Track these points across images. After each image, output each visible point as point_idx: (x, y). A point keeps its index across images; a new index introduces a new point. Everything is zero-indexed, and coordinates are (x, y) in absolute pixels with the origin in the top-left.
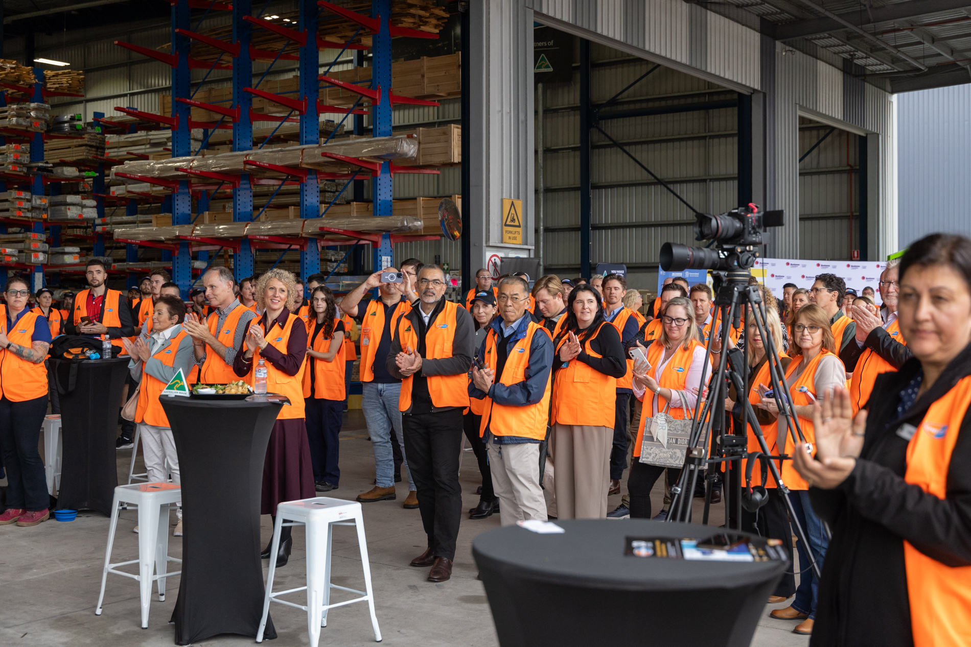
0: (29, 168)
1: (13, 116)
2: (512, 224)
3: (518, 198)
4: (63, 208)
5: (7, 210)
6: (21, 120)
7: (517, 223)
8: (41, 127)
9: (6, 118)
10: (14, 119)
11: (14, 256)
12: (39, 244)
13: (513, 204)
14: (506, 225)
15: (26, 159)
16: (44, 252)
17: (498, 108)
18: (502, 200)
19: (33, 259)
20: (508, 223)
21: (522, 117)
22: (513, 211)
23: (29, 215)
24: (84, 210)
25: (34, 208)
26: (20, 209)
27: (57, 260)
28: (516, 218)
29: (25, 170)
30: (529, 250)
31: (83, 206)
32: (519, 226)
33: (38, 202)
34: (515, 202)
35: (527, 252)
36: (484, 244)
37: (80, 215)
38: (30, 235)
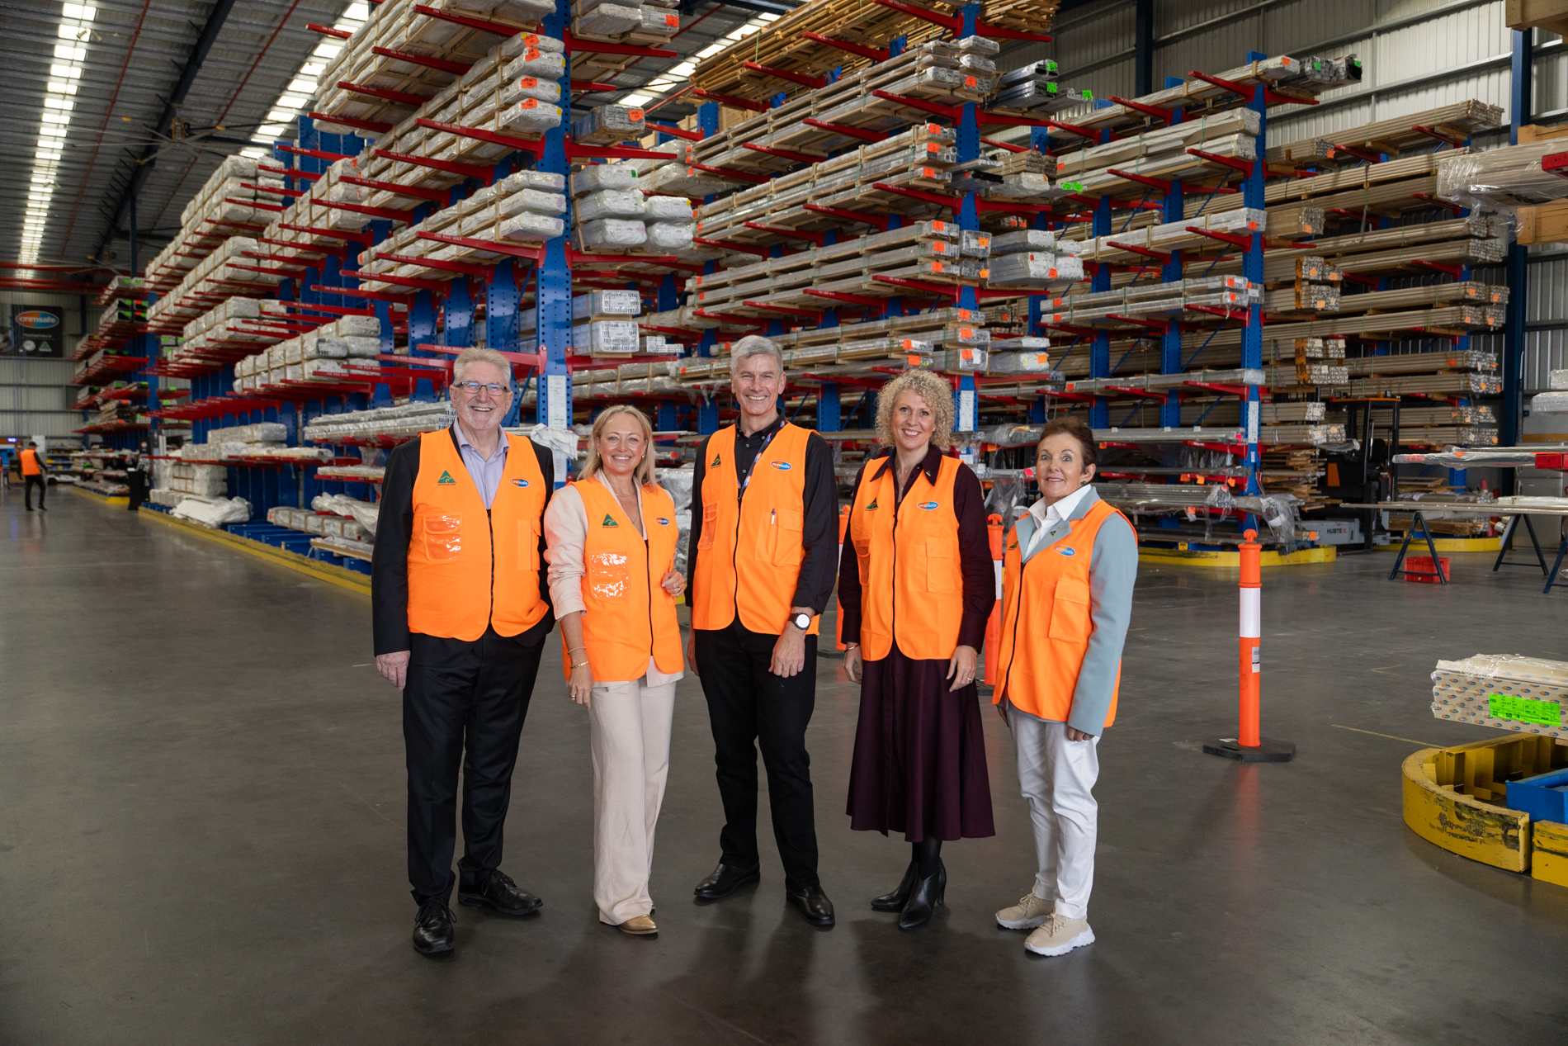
0: (957, 174)
1: (929, 64)
4: (1019, 257)
5: (914, 263)
6: (943, 72)
8: (976, 91)
9: (913, 72)
10: (930, 71)
11: (925, 355)
12: (974, 332)
15: (949, 154)
16: (982, 347)
19: (962, 363)
23: (955, 270)
24: (1061, 261)
25: (964, 257)
26: (937, 258)
27: (1007, 365)
29: (949, 178)
31: (1059, 254)
33: (973, 244)
37: (1053, 272)
38: (955, 312)
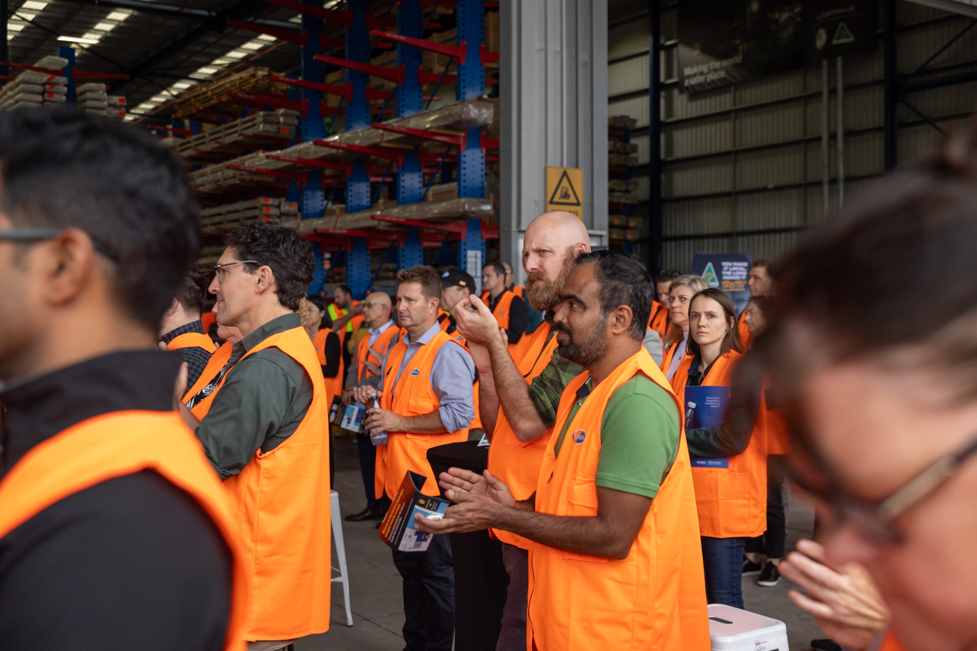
2: (565, 201)
3: (577, 166)
7: (572, 199)
13: (565, 174)
14: (552, 202)
17: (539, 44)
18: (546, 169)
20: (556, 199)
21: (583, 57)
22: (565, 183)
28: (570, 192)
30: (601, 236)
32: (578, 204)
34: (569, 172)
35: (598, 239)
36: (514, 228)
